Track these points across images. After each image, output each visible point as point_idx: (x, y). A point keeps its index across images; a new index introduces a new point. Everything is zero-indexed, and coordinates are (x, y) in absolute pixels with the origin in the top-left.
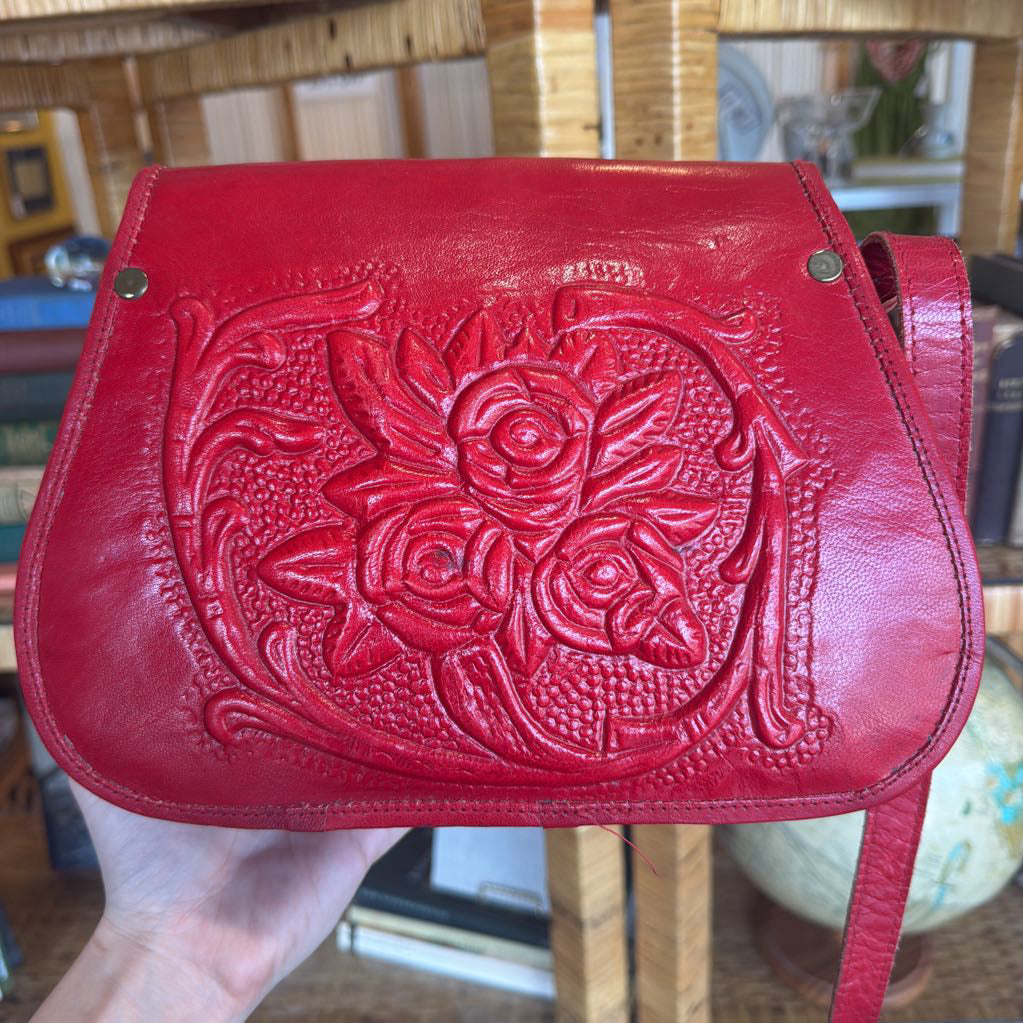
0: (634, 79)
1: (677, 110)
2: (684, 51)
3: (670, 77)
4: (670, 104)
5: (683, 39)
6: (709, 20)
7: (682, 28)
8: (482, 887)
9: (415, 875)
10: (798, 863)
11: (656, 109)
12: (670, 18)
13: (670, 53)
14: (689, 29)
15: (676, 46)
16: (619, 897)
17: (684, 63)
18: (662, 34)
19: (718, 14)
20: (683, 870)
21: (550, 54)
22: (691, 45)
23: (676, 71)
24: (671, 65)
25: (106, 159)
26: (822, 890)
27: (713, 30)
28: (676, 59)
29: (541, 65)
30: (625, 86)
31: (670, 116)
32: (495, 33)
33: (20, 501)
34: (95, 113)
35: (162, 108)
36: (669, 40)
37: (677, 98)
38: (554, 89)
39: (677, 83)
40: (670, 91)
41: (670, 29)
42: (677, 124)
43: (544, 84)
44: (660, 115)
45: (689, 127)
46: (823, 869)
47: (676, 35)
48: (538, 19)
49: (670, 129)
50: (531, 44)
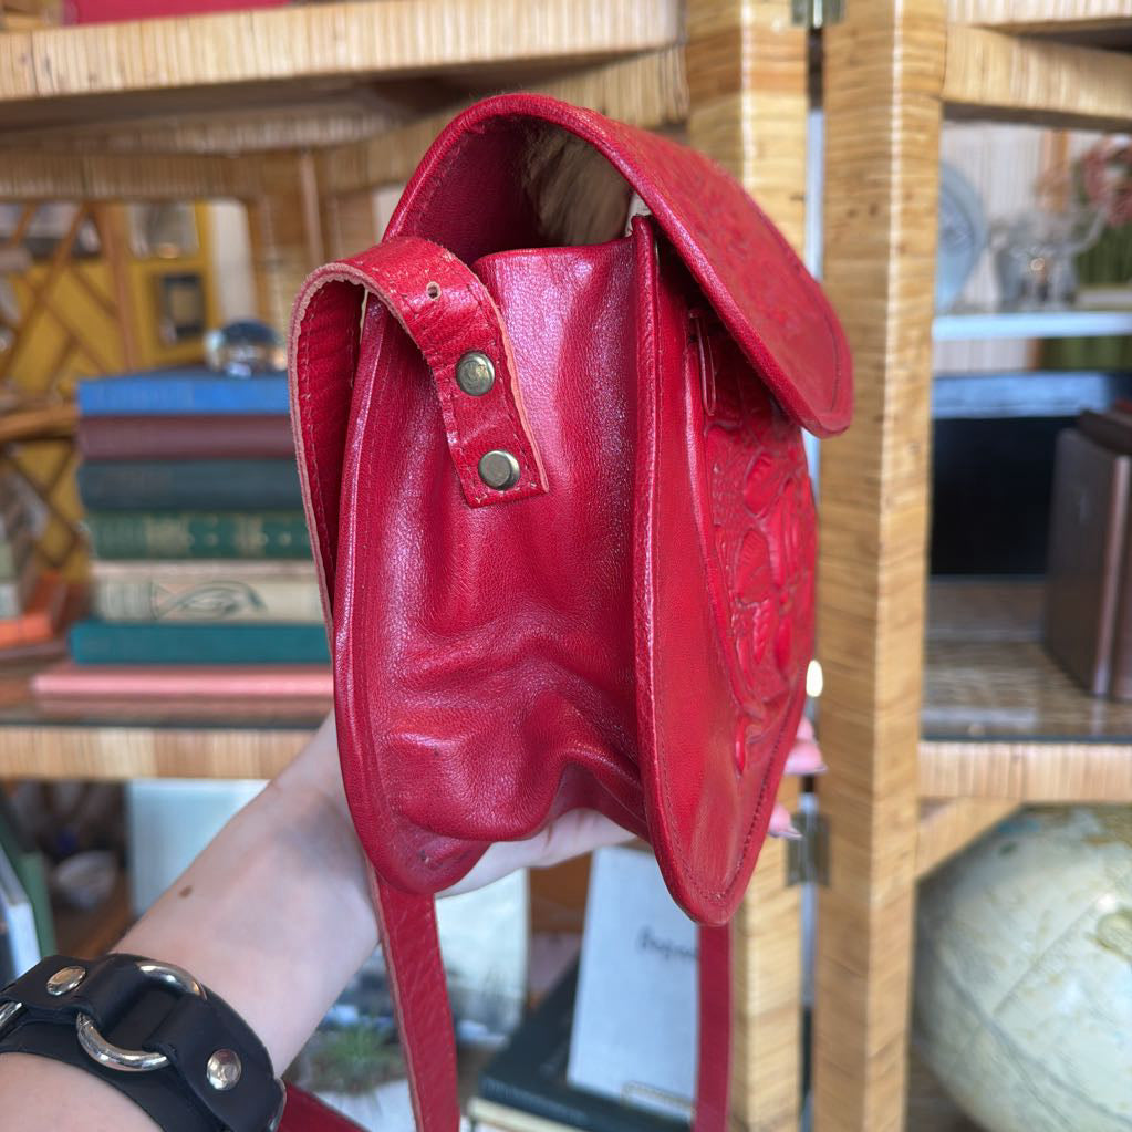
0: (849, 146)
1: (896, 178)
2: (906, 116)
3: (889, 143)
4: (889, 172)
5: (905, 102)
6: (932, 85)
7: (905, 90)
8: (628, 1086)
9: (549, 1068)
10: (1014, 1077)
11: (873, 176)
12: (890, 79)
13: (889, 116)
14: (912, 93)
15: (896, 110)
16: (793, 1101)
17: (906, 128)
18: (882, 97)
19: (943, 80)
20: (873, 1071)
21: (759, 118)
22: (913, 110)
23: (897, 136)
24: (890, 130)
25: (273, 254)
26: (1043, 1112)
27: (936, 97)
28: (896, 123)
29: (749, 130)
30: (838, 154)
31: (887, 185)
32: (698, 98)
33: (153, 599)
34: (267, 207)
35: (334, 205)
36: (889, 103)
37: (896, 165)
38: (761, 154)
39: (896, 149)
40: (888, 157)
41: (890, 92)
42: (896, 192)
43: (750, 149)
44: (876, 184)
45: (908, 197)
46: (1044, 1085)
47: (897, 97)
48: (747, 81)
49: (887, 198)
50: (738, 107)
